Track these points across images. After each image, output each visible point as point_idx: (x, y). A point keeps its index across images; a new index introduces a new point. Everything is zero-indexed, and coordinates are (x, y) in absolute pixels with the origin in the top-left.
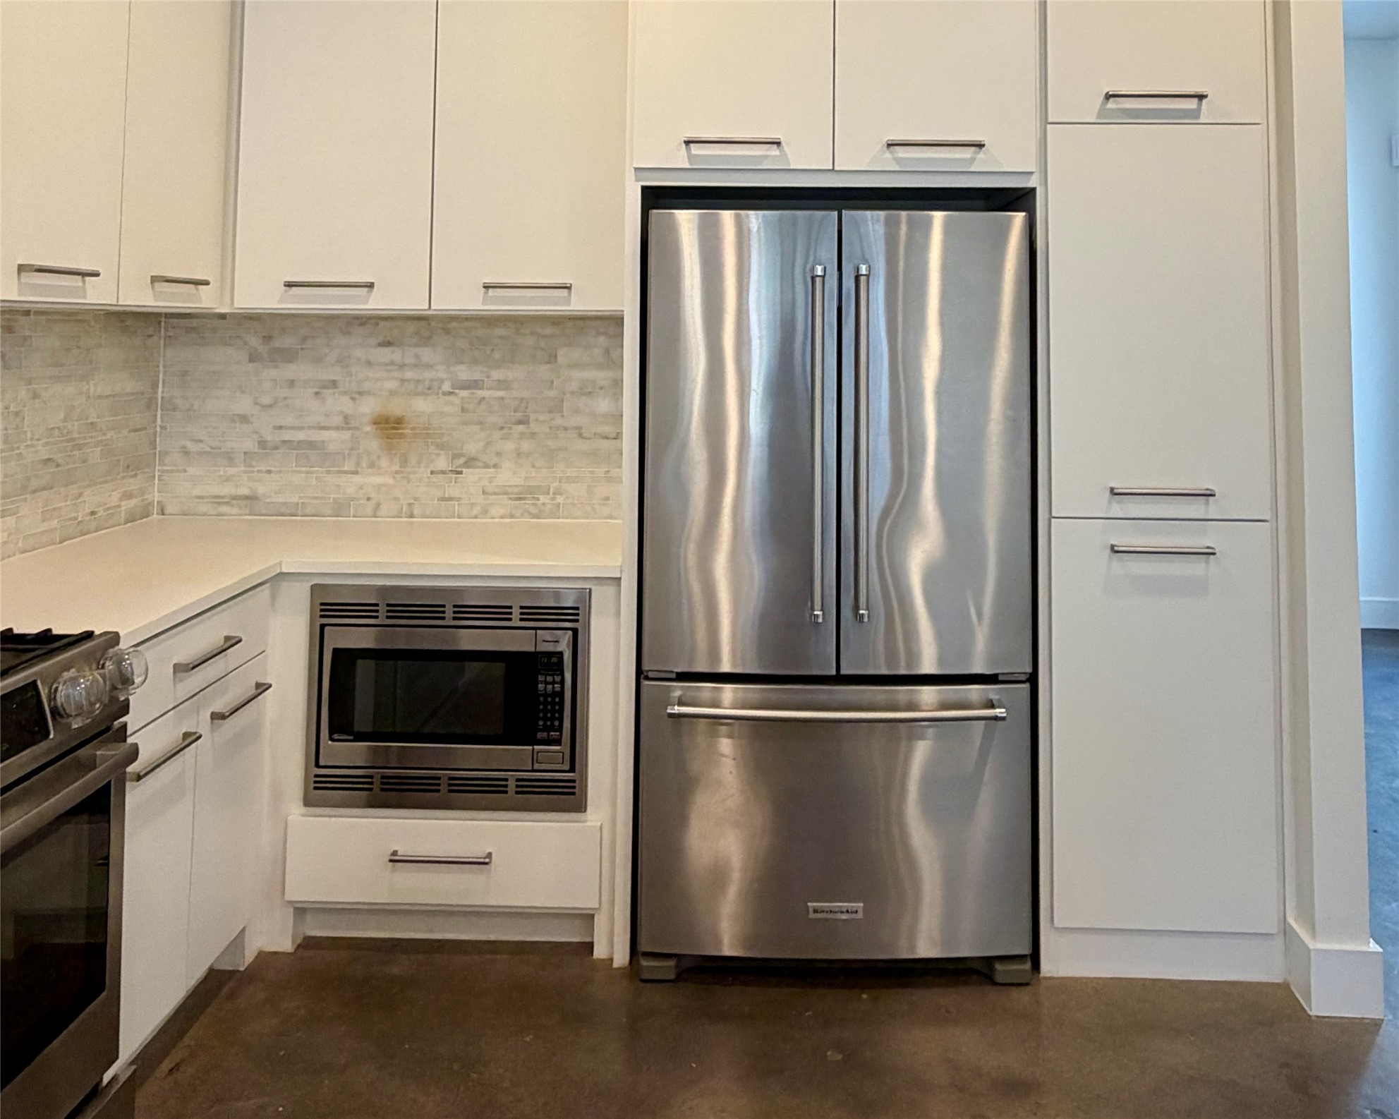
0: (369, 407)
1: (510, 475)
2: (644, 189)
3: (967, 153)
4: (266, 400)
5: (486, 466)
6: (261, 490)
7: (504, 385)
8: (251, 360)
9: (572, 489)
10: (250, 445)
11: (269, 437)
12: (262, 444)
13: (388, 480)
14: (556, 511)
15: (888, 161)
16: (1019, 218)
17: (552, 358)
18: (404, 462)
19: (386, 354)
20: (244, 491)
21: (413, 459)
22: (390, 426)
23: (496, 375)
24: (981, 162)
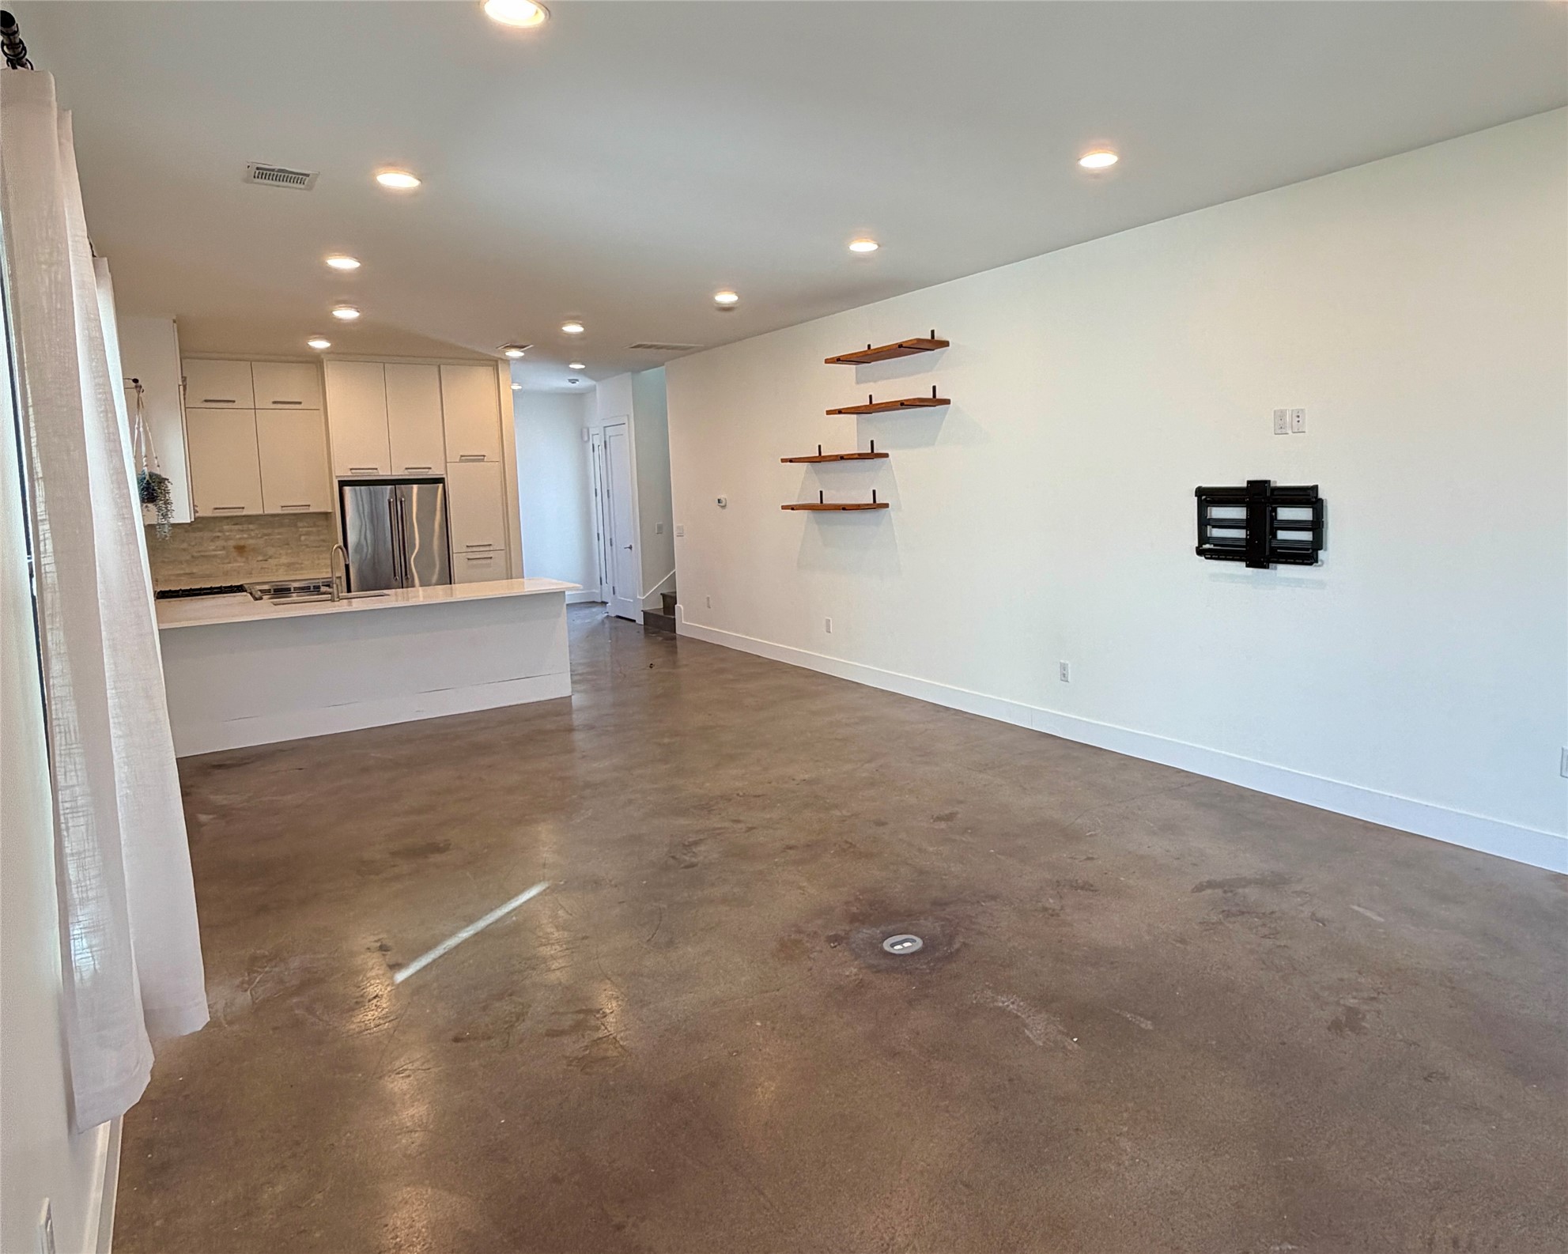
0: (232, 543)
1: (284, 560)
2: (339, 481)
3: (427, 470)
4: (193, 544)
5: (275, 558)
6: (195, 571)
7: (279, 534)
8: (186, 532)
9: (306, 563)
10: (188, 558)
11: (195, 554)
12: (193, 557)
13: (242, 564)
14: (302, 569)
15: (406, 472)
16: (441, 485)
17: (296, 526)
18: (247, 558)
19: (237, 527)
20: (187, 571)
21: (250, 558)
22: (240, 549)
23: (276, 531)
24: (430, 472)
